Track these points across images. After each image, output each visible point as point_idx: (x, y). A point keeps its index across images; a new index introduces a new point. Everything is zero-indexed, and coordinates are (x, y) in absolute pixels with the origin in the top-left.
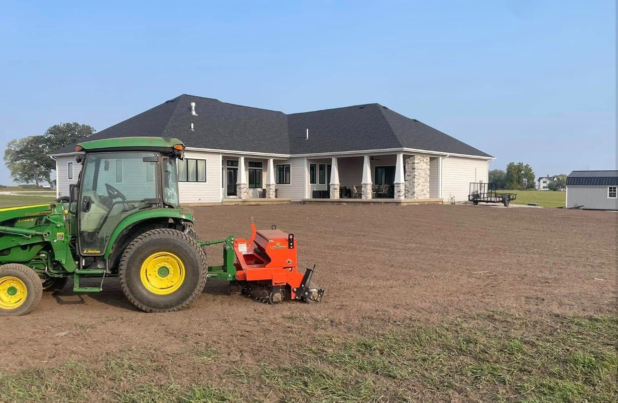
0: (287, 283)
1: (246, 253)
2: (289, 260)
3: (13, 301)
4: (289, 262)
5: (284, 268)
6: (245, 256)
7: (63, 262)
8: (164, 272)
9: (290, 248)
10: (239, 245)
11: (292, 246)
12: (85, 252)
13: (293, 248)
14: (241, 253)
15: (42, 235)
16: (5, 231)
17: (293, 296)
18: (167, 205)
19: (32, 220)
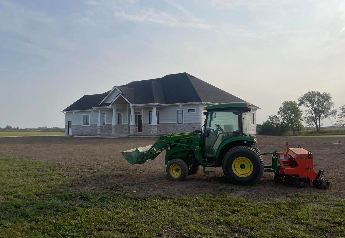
0: (308, 177)
1: (284, 160)
2: (309, 165)
3: (177, 175)
4: (309, 166)
5: (306, 169)
6: (283, 162)
7: (199, 159)
8: (243, 167)
9: (309, 159)
10: (280, 156)
11: (310, 157)
12: (207, 155)
13: (311, 159)
14: (281, 160)
15: (190, 147)
16: (176, 144)
17: (311, 184)
18: (244, 135)
19: (186, 140)
